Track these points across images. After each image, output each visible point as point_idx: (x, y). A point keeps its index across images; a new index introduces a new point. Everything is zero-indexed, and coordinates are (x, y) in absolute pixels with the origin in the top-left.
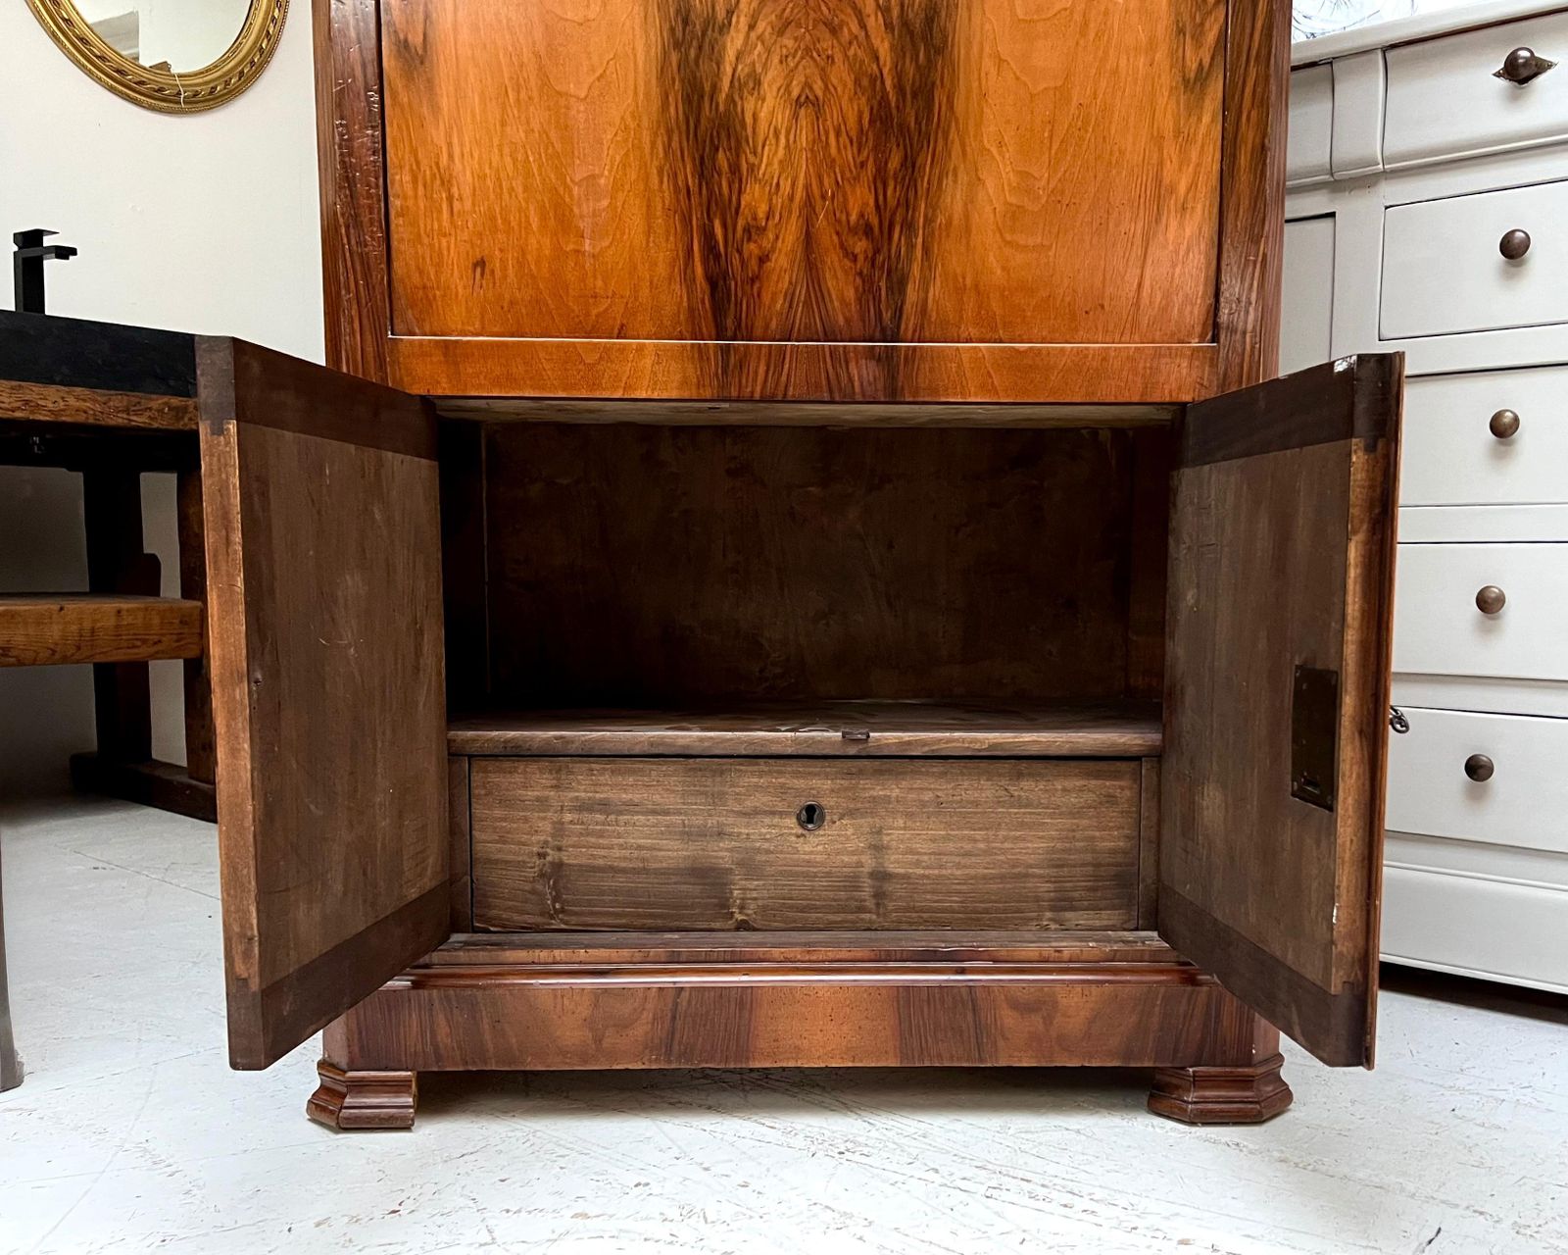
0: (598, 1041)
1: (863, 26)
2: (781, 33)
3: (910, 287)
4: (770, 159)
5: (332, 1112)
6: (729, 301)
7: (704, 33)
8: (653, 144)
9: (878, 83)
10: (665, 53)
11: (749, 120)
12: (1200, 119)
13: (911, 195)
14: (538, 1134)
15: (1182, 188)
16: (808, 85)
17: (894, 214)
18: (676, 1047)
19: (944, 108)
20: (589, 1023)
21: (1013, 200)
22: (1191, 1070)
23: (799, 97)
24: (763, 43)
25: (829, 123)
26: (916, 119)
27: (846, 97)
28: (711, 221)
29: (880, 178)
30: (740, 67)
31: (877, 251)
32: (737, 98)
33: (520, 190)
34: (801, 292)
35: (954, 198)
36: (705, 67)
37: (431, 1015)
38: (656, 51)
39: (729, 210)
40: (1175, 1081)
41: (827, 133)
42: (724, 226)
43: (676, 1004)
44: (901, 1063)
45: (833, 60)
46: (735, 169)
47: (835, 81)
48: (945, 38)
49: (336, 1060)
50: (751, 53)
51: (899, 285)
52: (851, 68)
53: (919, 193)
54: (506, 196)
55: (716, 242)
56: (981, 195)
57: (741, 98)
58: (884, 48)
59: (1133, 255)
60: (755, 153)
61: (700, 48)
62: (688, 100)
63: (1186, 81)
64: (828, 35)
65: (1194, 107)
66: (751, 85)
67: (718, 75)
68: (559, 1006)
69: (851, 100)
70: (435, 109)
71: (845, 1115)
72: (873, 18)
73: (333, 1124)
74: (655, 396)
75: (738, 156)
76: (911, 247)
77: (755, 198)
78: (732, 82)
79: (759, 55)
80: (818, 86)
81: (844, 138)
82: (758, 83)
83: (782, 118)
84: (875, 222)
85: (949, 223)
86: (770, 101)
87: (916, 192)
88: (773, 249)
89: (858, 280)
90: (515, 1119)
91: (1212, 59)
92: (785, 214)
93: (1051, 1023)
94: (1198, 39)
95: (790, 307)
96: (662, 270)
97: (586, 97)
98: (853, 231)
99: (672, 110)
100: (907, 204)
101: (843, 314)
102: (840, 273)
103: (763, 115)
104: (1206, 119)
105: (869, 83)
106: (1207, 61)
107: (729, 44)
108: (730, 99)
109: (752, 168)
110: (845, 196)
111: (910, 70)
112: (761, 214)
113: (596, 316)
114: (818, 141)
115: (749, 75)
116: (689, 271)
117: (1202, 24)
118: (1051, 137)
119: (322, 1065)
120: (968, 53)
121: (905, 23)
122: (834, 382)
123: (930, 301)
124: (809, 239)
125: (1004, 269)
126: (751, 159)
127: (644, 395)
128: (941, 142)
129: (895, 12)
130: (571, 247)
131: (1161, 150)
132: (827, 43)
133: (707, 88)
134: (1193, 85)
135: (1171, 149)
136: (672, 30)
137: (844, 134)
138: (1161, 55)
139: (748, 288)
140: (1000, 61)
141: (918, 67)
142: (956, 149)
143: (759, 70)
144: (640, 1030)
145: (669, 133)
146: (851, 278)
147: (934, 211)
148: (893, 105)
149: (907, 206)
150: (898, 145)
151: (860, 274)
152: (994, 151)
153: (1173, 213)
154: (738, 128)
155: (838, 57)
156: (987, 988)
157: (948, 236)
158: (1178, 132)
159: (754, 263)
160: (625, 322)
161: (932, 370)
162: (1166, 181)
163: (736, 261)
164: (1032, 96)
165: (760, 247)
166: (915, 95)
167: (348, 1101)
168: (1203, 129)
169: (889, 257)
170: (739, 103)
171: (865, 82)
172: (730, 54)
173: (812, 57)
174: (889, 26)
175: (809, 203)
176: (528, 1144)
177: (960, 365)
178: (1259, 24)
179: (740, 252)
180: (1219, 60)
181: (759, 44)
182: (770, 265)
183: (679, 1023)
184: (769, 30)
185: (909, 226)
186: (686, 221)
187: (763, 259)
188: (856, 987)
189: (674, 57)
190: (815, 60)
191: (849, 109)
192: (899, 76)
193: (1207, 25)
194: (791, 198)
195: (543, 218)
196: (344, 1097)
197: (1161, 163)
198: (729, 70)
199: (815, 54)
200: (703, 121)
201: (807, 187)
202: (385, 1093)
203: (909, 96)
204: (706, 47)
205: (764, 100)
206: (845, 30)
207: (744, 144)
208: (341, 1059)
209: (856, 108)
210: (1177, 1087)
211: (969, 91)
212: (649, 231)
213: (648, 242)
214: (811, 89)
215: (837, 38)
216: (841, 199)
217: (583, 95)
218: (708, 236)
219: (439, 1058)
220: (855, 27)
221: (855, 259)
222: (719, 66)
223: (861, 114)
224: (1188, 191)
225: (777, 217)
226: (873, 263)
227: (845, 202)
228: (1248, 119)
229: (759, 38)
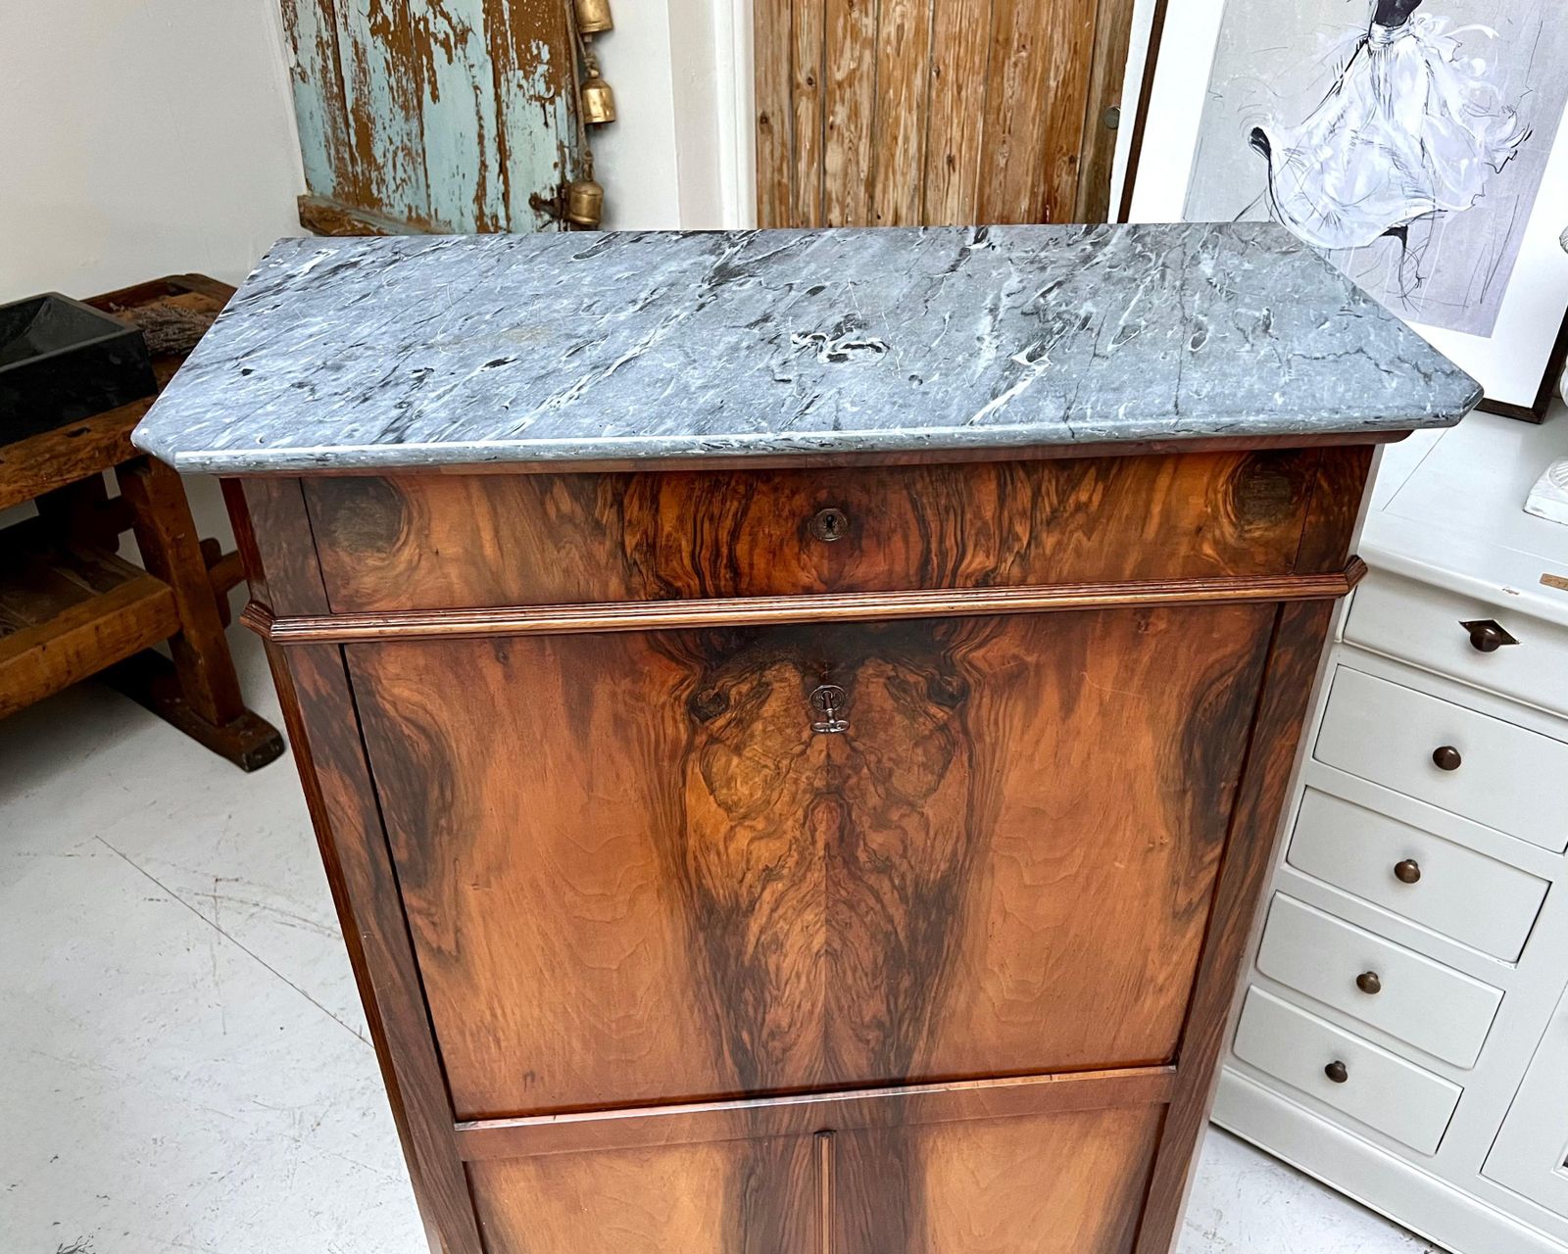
1: (879, 900)
2: (802, 912)
3: (915, 1054)
4: (793, 991)
6: (756, 1075)
7: (729, 918)
8: (683, 992)
9: (893, 937)
10: (692, 935)
11: (772, 969)
12: (1183, 936)
13: (920, 1002)
15: (1161, 978)
16: (828, 943)
17: (904, 1014)
19: (952, 947)
21: (1010, 997)
23: (819, 951)
24: (785, 920)
25: (846, 966)
26: (927, 956)
27: (862, 947)
28: (739, 1032)
29: (893, 993)
30: (763, 938)
31: (887, 1037)
32: (762, 958)
34: (819, 1066)
35: (957, 1000)
36: (730, 940)
38: (683, 933)
39: (756, 1025)
41: (844, 972)
42: (751, 1034)
45: (851, 927)
46: (760, 999)
47: (852, 938)
48: (956, 903)
50: (773, 927)
51: (907, 1053)
52: (867, 929)
53: (927, 1001)
54: (549, 1033)
55: (744, 1044)
56: (982, 996)
57: (765, 956)
58: (898, 914)
59: (1112, 1020)
60: (778, 989)
61: (725, 928)
62: (714, 962)
63: (1175, 913)
64: (846, 909)
65: (1179, 929)
66: (774, 947)
67: (742, 945)
69: (867, 949)
70: (475, 989)
72: (889, 895)
74: (693, 1141)
75: (762, 993)
76: (918, 1032)
77: (778, 1015)
78: (756, 947)
79: (781, 928)
80: (837, 945)
81: (860, 972)
82: (780, 945)
83: (803, 965)
84: (886, 1019)
85: (953, 1014)
86: (792, 956)
87: (924, 1000)
88: (795, 1043)
89: (871, 1054)
91: (1201, 899)
92: (806, 1023)
94: (1190, 888)
95: (810, 1074)
96: (695, 1063)
97: (619, 968)
98: (866, 1027)
99: (700, 969)
100: (916, 1012)
101: (856, 1072)
102: (854, 1052)
103: (786, 965)
104: (1190, 934)
105: (883, 937)
106: (1195, 900)
107: (752, 924)
108: (755, 957)
109: (776, 997)
110: (859, 1006)
111: (922, 925)
112: (784, 1025)
114: (836, 977)
115: (771, 942)
116: (720, 1061)
117: (1195, 877)
118: (1048, 958)
120: (976, 910)
121: (919, 896)
122: (848, 1119)
123: (933, 1059)
124: (827, 1035)
125: (998, 1037)
126: (775, 993)
127: (684, 1142)
128: (948, 968)
129: (910, 891)
131: (1146, 958)
132: (845, 913)
133: (732, 952)
134: (1182, 914)
135: (1154, 956)
136: (698, 919)
137: (860, 970)
138: (1154, 899)
139: (772, 1066)
140: (1005, 914)
141: (930, 924)
142: (962, 972)
143: (781, 937)
145: (699, 984)
146: (864, 1053)
147: (940, 1008)
148: (906, 949)
149: (916, 1009)
150: (909, 973)
151: (872, 1050)
152: (996, 970)
153: (1151, 993)
154: (762, 974)
155: (856, 923)
157: (952, 1023)
158: (1162, 946)
159: (778, 1053)
162: (1148, 974)
163: (762, 1053)
164: (1034, 934)
165: (783, 1043)
166: (926, 941)
168: (1186, 941)
169: (898, 1038)
170: (763, 960)
171: (880, 937)
172: (754, 929)
173: (831, 925)
174: (904, 899)
175: (827, 1017)
177: (958, 1101)
178: (1249, 880)
179: (765, 1047)
180: (1207, 899)
181: (781, 921)
182: (791, 1052)
184: (791, 910)
185: (917, 1020)
186: (716, 1034)
187: (786, 1049)
189: (701, 936)
190: (833, 927)
191: (865, 952)
192: (912, 930)
193: (1201, 877)
194: (811, 1013)
195: (585, 1042)
197: (1144, 966)
198: (752, 939)
199: (834, 922)
200: (730, 973)
201: (826, 1005)
203: (920, 941)
204: (731, 927)
205: (786, 956)
206: (863, 904)
207: (768, 983)
209: (872, 954)
211: (975, 936)
212: (683, 1042)
213: (682, 1049)
214: (830, 945)
215: (855, 911)
216: (856, 1009)
217: (615, 967)
218: (737, 1046)
220: (872, 902)
221: (868, 1042)
222: (743, 938)
223: (875, 958)
224: (1166, 979)
225: (799, 1025)
226: (884, 1043)
227: (860, 1012)
228: (1227, 941)
229: (780, 917)
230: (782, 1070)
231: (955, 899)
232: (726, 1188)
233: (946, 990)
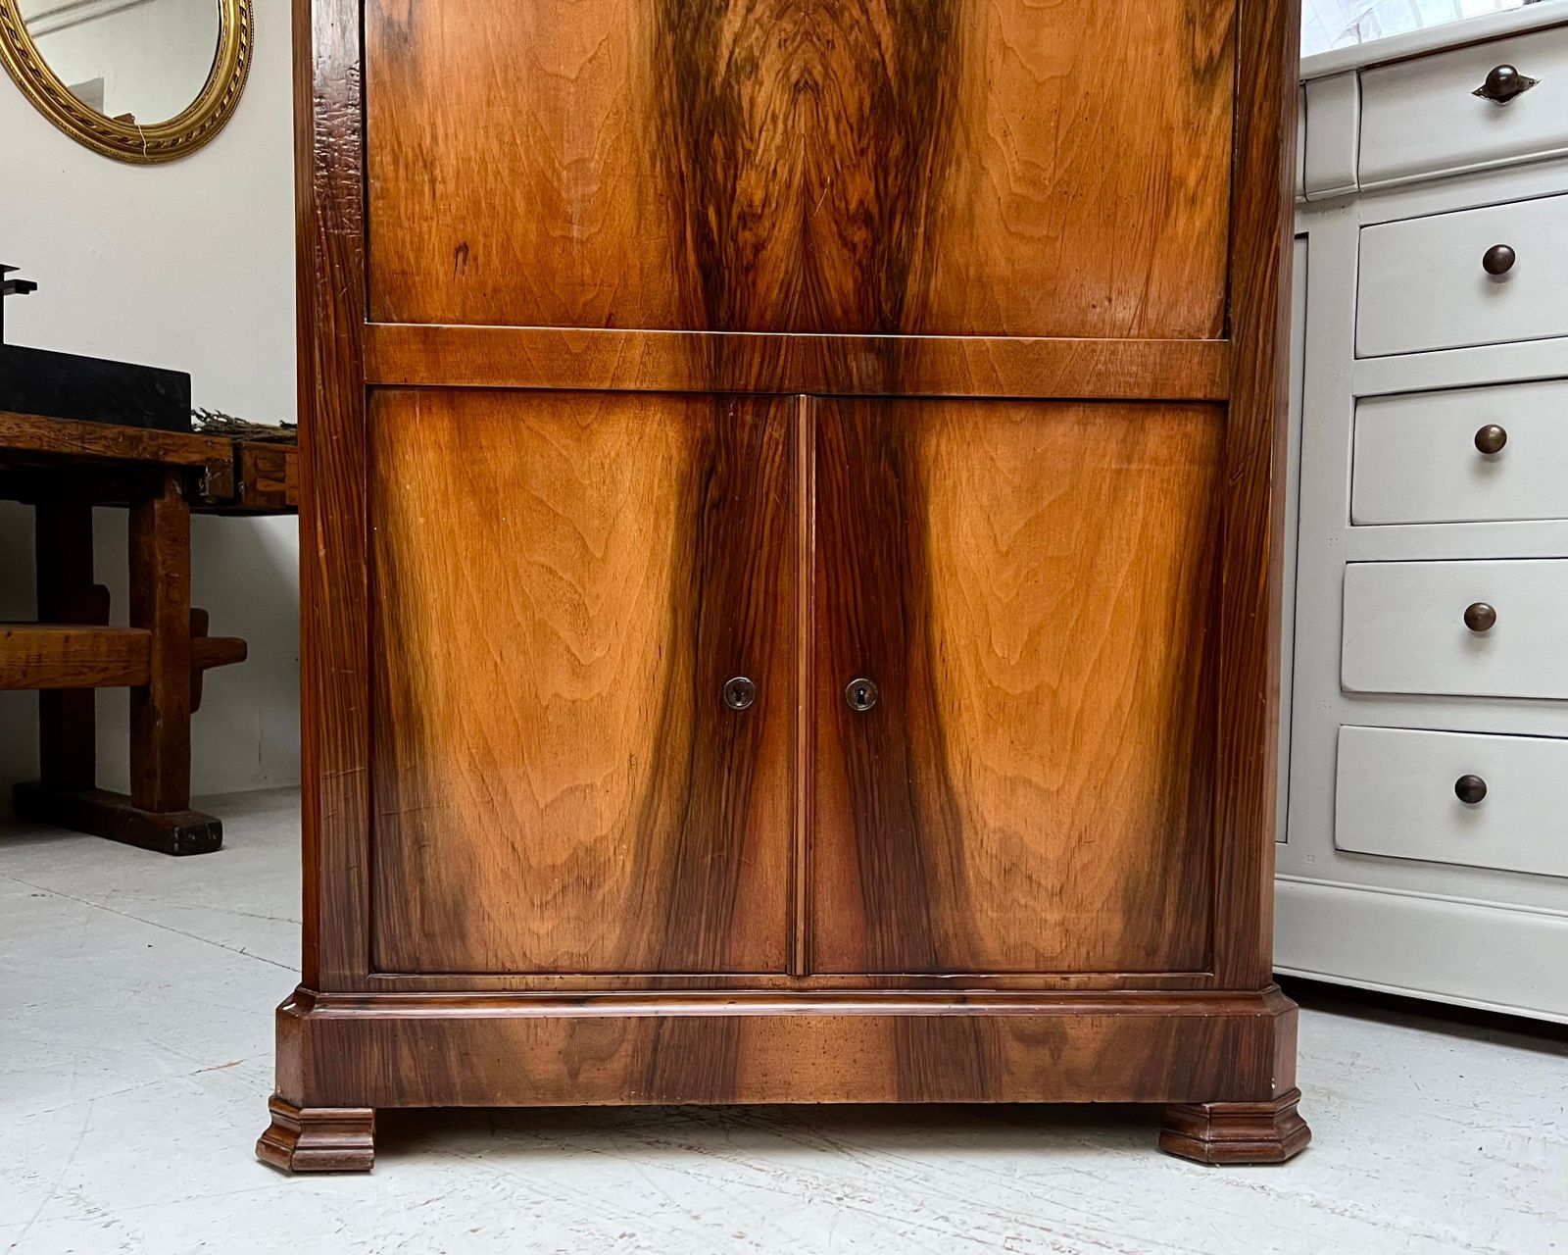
0: (574, 1074)
1: (865, 11)
2: (779, 17)
3: (911, 278)
4: (767, 144)
5: (284, 1154)
6: (722, 291)
7: (701, 15)
8: (645, 128)
9: (880, 69)
10: (660, 36)
11: (746, 105)
12: (1210, 111)
13: (914, 183)
14: (509, 1177)
15: (1192, 182)
16: (806, 70)
17: (895, 203)
18: (657, 1082)
19: (947, 95)
20: (565, 1055)
21: (1017, 189)
22: (1207, 1106)
23: (798, 82)
24: (761, 26)
25: (828, 108)
26: (919, 106)
27: (847, 82)
28: (705, 208)
29: (881, 166)
30: (737, 51)
31: (876, 241)
32: (734, 83)
33: (506, 173)
34: (797, 284)
35: (956, 186)
36: (701, 50)
37: (394, 1047)
38: (650, 32)
39: (725, 197)
40: (1189, 1118)
41: (826, 120)
42: (718, 212)
43: (658, 1036)
44: (899, 1099)
45: (834, 47)
46: (730, 155)
47: (835, 65)
48: (949, 28)
49: (289, 1096)
50: (748, 36)
51: (898, 276)
52: (852, 53)
53: (921, 182)
54: (491, 179)
55: (711, 230)
56: (985, 184)
57: (738, 83)
58: (885, 32)
59: (1141, 248)
60: (752, 139)
61: (696, 30)
62: (682, 84)
63: (1196, 72)
64: (827, 19)
65: (1204, 99)
66: (748, 69)
67: (714, 60)
68: (532, 1038)
69: (851, 85)
70: (419, 89)
71: (837, 1156)
73: (286, 1167)
74: (644, 387)
75: (734, 143)
76: (913, 237)
77: (751, 185)
78: (729, 65)
79: (757, 39)
80: (818, 71)
81: (844, 125)
82: (755, 67)
83: (780, 104)
84: (874, 209)
85: (952, 209)
86: (767, 86)
87: (918, 181)
88: (769, 238)
89: (857, 272)
90: (482, 1161)
91: (1223, 50)
92: (782, 202)
93: (1059, 1057)
94: (1208, 29)
95: (786, 297)
96: (653, 258)
97: (577, 78)
98: (852, 219)
99: (666, 92)
100: (909, 193)
101: (841, 306)
102: (838, 264)
103: (761, 99)
104: (1216, 111)
105: (870, 69)
106: (1217, 50)
107: (726, 27)
108: (727, 83)
109: (748, 153)
110: (844, 182)
111: (913, 56)
112: (757, 202)
113: (584, 305)
114: (818, 127)
115: (745, 60)
116: (681, 259)
117: (1212, 15)
118: (1057, 128)
119: (276, 1101)
120: (972, 40)
121: (908, 9)
122: (831, 376)
123: (932, 294)
124: (806, 229)
125: (1008, 259)
126: (748, 144)
127: (632, 387)
128: (943, 129)
130: (558, 233)
131: (1170, 144)
132: (828, 27)
133: (703, 72)
134: (1203, 75)
135: (1180, 140)
136: (667, 12)
137: (844, 121)
138: (1170, 46)
139: (742, 278)
140: (1005, 49)
141: (921, 53)
142: (959, 138)
143: (757, 53)
144: (618, 1064)
145: (663, 117)
146: (849, 268)
147: (937, 200)
148: (895, 91)
149: (909, 195)
150: (900, 133)
151: (860, 263)
152: (999, 140)
153: (1182, 208)
154: (734, 112)
155: (839, 43)
156: (990, 1019)
157: (950, 225)
158: (1187, 123)
159: (749, 252)
160: (613, 311)
161: (933, 362)
162: (1175, 173)
163: (731, 250)
164: (1039, 84)
165: (756, 235)
166: (917, 83)
167: (302, 1141)
168: (1213, 120)
169: (890, 247)
170: (736, 87)
171: (866, 68)
172: (727, 37)
173: (811, 41)
174: (891, 12)
175: (807, 191)
176: (499, 1188)
177: (963, 359)
179: (735, 241)
180: (1230, 51)
181: (757, 27)
182: (765, 254)
183: (660, 1057)
184: (768, 13)
185: (910, 216)
186: (679, 207)
187: (759, 247)
188: (851, 1018)
189: (669, 40)
190: (815, 46)
191: (850, 94)
192: (901, 62)
193: (1218, 15)
194: (789, 186)
195: (530, 201)
196: (297, 1136)
197: (1170, 156)
198: (726, 53)
199: (815, 39)
200: (698, 104)
201: (805, 173)
202: (343, 1132)
203: (911, 81)
204: (703, 29)
205: (761, 85)
206: (847, 14)
207: (741, 130)
208: (296, 1094)
209: (856, 93)
210: (1192, 1125)
211: (973, 80)
212: (640, 216)
213: (638, 229)
214: (810, 73)
215: (838, 24)
216: (840, 186)
217: (573, 76)
218: (701, 222)
219: (401, 1094)
220: (856, 12)
221: (853, 248)
222: (715, 49)
223: (861, 100)
224: (1198, 184)
225: (774, 205)
226: (872, 257)
227: (845, 190)
228: (1260, 109)
229: (757, 21)
230: (754, 284)
231: (948, 19)
232: (681, 495)
233: (943, 170)
